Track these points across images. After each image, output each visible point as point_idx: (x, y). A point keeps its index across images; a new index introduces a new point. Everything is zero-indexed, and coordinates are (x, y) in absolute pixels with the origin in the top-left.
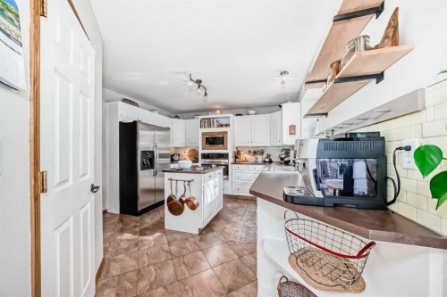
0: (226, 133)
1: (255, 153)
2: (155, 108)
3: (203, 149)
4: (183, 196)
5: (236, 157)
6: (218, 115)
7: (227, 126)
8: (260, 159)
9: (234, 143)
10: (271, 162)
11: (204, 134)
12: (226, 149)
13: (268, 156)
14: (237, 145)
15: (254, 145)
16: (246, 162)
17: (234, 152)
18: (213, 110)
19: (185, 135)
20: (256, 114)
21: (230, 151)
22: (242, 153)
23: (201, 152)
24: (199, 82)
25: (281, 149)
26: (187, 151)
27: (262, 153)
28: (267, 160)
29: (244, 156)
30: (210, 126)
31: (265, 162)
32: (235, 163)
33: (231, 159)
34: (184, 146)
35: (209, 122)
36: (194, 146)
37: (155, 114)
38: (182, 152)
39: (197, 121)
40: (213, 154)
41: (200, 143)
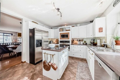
0: (69, 33)
1: (80, 40)
2: (44, 25)
3: (60, 39)
4: (50, 62)
5: (72, 42)
6: (66, 27)
7: (69, 30)
8: (82, 43)
9: (71, 37)
10: (86, 44)
11: (60, 34)
12: (69, 39)
13: (85, 42)
14: (73, 38)
15: (79, 37)
16: (76, 44)
17: (72, 40)
18: (64, 25)
19: (54, 34)
20: (80, 26)
21: (70, 40)
22: (75, 40)
23: (60, 40)
24: (58, 9)
25: (91, 39)
26: (55, 40)
27: (82, 40)
28: (85, 43)
29: (75, 41)
30: (63, 31)
31: (84, 44)
32: (72, 44)
33: (70, 43)
34: (54, 38)
35: (62, 30)
36: (57, 38)
37: (44, 27)
38: (53, 40)
39: (58, 30)
40: (64, 41)
41: (59, 37)
